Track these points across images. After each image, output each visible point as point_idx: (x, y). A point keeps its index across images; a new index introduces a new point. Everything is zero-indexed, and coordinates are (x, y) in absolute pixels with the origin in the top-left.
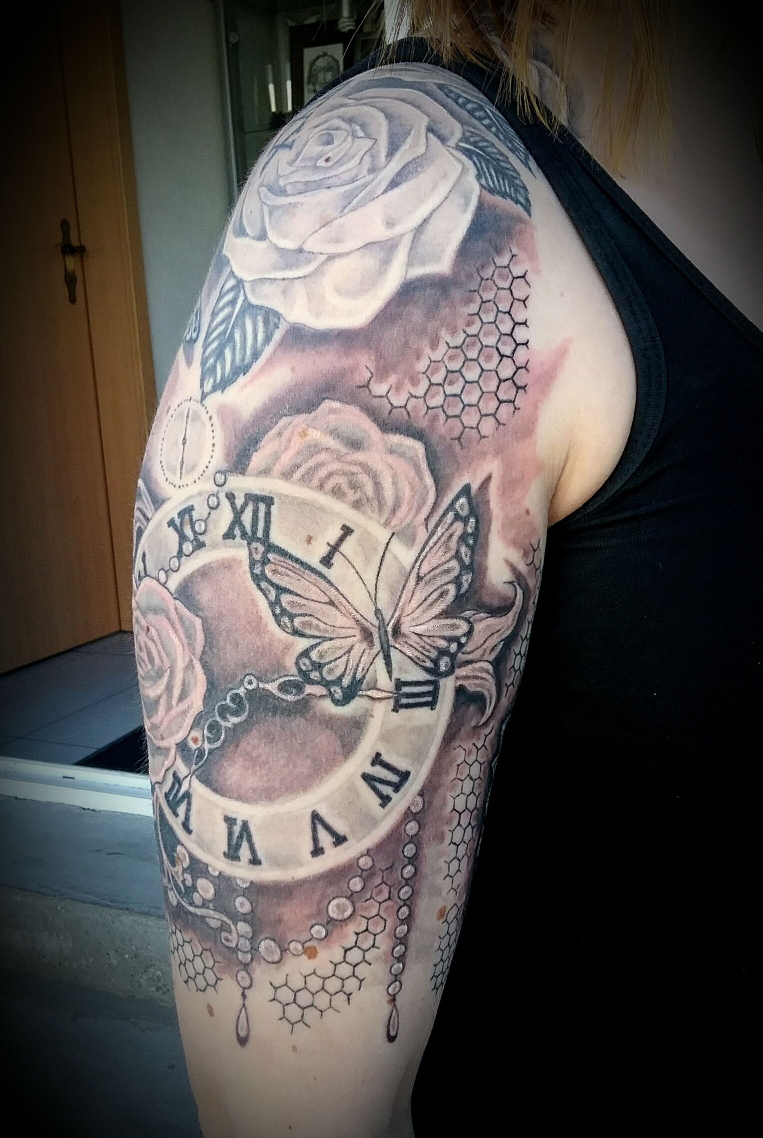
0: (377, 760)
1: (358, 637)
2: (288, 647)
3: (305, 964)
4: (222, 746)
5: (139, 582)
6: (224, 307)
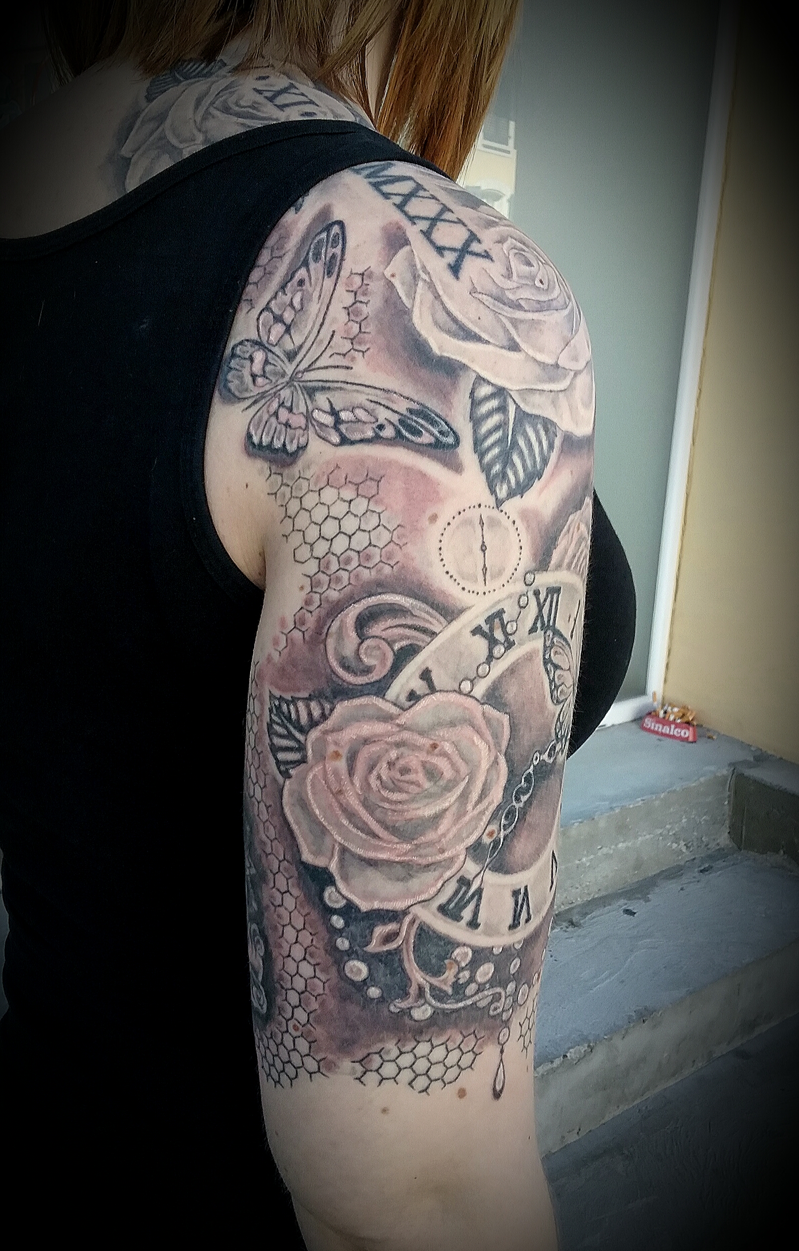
2: (553, 716)
4: (514, 828)
5: (412, 702)
6: (490, 414)
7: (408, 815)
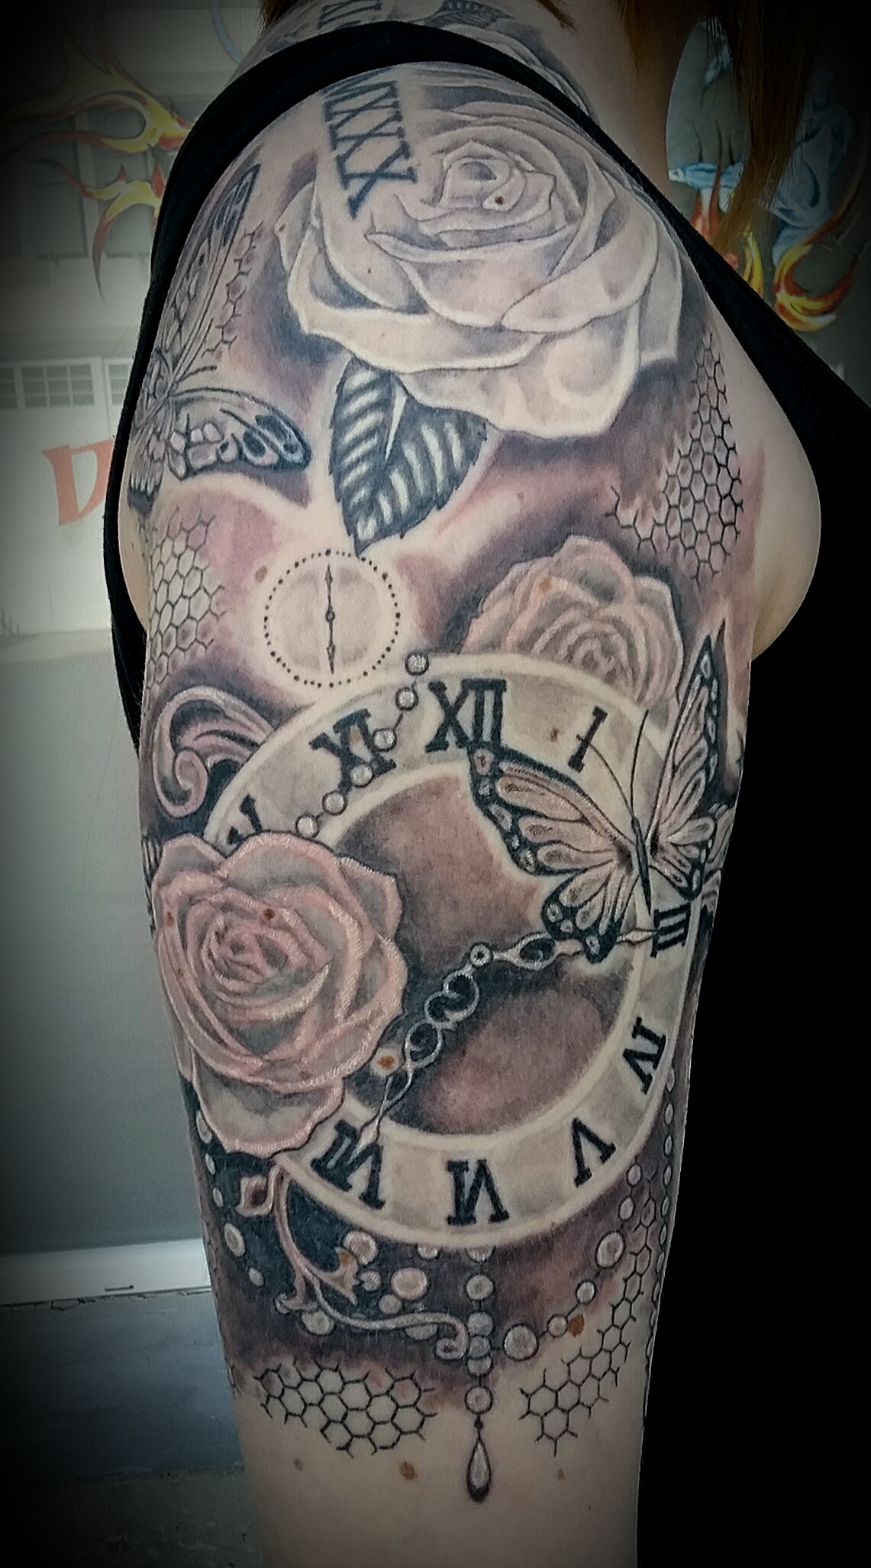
0: (639, 1030)
1: (616, 862)
2: (530, 893)
3: (569, 1345)
4: (438, 1059)
5: (234, 846)
6: (362, 413)
7: (252, 1015)
